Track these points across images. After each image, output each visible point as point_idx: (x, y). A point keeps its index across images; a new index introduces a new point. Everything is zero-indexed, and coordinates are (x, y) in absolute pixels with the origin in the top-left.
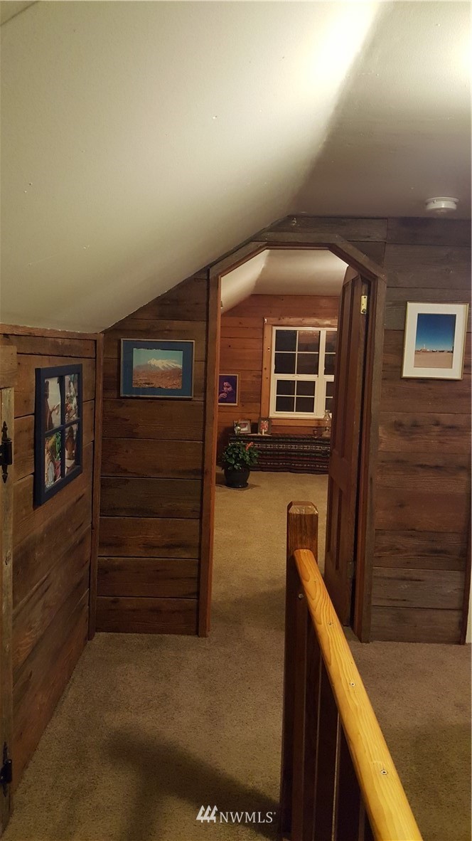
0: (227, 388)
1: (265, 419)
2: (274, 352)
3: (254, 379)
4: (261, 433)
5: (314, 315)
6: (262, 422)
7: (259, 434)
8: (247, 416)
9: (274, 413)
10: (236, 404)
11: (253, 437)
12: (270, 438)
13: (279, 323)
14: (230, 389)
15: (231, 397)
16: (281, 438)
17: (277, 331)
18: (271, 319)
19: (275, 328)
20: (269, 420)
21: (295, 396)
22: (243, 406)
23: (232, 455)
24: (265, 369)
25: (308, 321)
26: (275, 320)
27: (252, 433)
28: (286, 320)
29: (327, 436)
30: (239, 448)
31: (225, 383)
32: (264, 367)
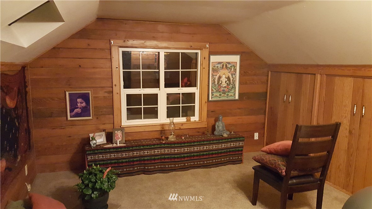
0: (81, 103)
1: (118, 130)
2: (122, 70)
3: (106, 95)
4: (117, 144)
5: (154, 38)
6: (116, 132)
7: (115, 145)
8: (102, 127)
9: (125, 122)
10: (91, 118)
11: (109, 148)
12: (124, 147)
13: (124, 44)
14: (84, 104)
15: (85, 112)
16: (134, 147)
17: (123, 52)
18: (118, 41)
19: (121, 50)
20: (122, 129)
21: (142, 107)
22: (97, 118)
23: (88, 185)
24: (115, 85)
25: (148, 43)
26: (120, 42)
27: (107, 143)
28: (131, 42)
29: (173, 140)
30: (96, 175)
31: (78, 100)
32: (114, 84)
